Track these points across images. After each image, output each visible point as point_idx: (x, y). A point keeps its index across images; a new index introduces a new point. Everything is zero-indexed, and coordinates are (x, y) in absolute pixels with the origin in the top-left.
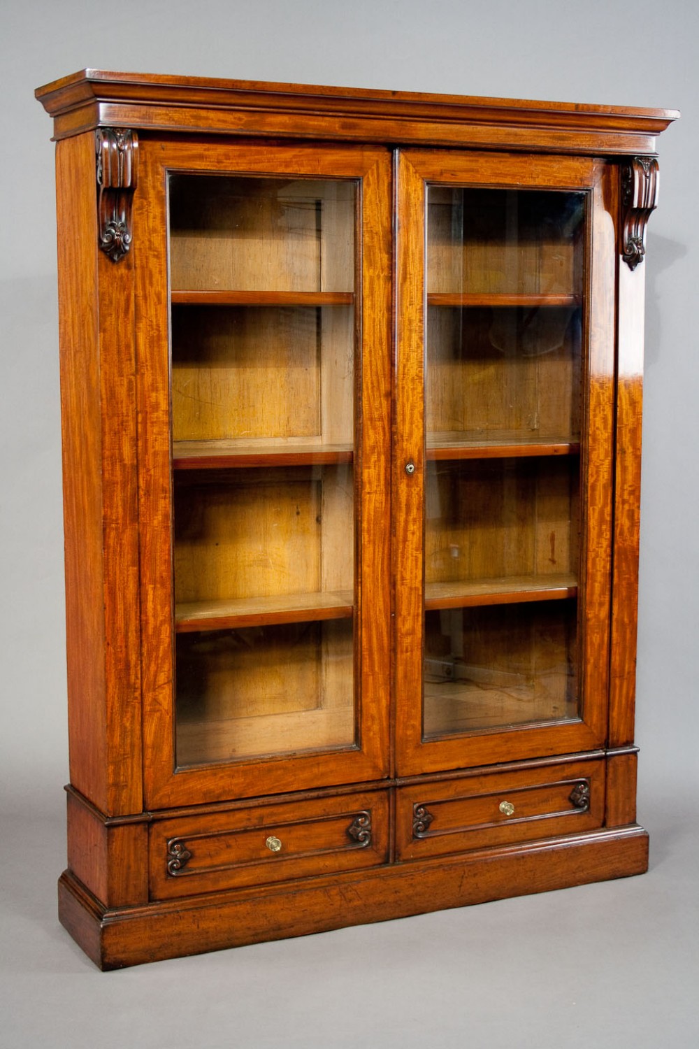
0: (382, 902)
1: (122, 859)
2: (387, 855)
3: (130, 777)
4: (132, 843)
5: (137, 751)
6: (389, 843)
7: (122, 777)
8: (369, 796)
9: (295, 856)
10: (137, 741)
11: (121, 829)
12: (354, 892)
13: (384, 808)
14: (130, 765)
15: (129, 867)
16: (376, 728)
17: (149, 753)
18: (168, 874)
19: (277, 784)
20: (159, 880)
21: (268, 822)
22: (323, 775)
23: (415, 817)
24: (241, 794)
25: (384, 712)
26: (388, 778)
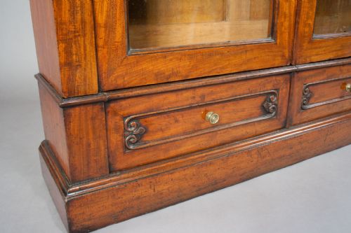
0: (283, 156)
1: (81, 139)
2: (285, 122)
3: (83, 56)
4: (89, 122)
5: (89, 28)
6: (287, 114)
7: (74, 57)
8: (279, 78)
9: (227, 126)
10: (88, 18)
11: (77, 109)
13: (287, 88)
14: (82, 43)
15: (89, 145)
16: (286, 24)
17: (102, 33)
18: (126, 148)
20: (118, 153)
21: (208, 100)
22: (249, 60)
23: (303, 94)
24: (187, 76)
25: (293, 12)
26: (291, 65)
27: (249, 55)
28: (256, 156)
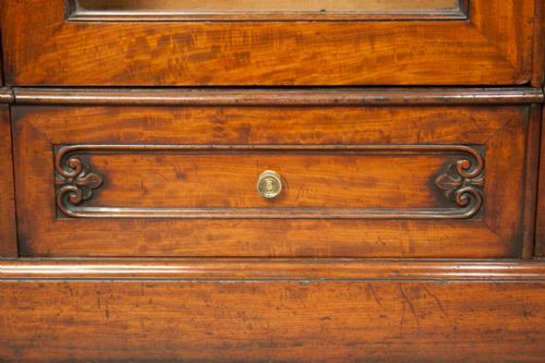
0: (495, 328)
2: (517, 241)
6: (522, 218)
8: (483, 116)
12: (432, 299)
13: (515, 145)
18: (59, 211)
19: (283, 67)
26: (528, 85)
27: (382, 47)
28: (398, 305)
